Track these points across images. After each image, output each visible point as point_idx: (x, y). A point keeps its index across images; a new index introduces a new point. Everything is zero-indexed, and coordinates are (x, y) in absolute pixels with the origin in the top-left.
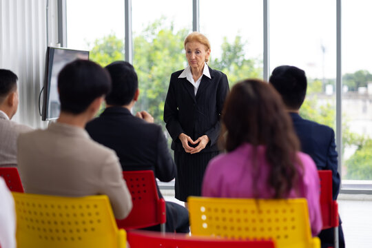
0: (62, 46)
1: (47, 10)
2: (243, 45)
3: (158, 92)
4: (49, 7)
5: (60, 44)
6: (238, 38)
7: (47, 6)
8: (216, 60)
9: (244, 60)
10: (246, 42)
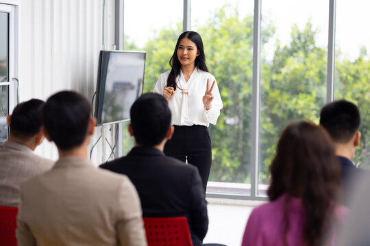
0: (117, 48)
1: (103, 10)
2: (315, 33)
3: (221, 78)
4: (105, 8)
5: (115, 46)
6: (309, 25)
7: (104, 6)
8: (285, 48)
9: (315, 48)
10: (317, 29)
